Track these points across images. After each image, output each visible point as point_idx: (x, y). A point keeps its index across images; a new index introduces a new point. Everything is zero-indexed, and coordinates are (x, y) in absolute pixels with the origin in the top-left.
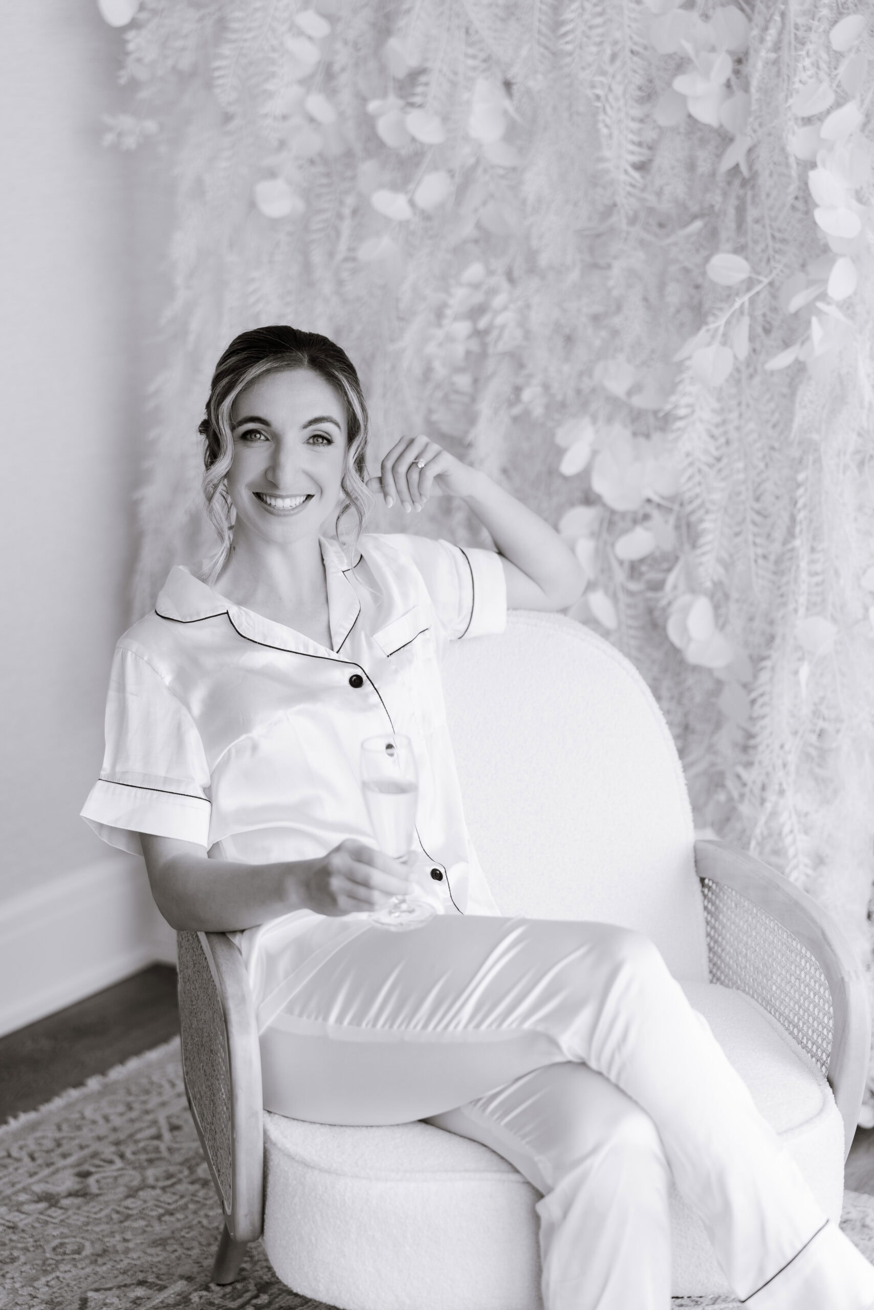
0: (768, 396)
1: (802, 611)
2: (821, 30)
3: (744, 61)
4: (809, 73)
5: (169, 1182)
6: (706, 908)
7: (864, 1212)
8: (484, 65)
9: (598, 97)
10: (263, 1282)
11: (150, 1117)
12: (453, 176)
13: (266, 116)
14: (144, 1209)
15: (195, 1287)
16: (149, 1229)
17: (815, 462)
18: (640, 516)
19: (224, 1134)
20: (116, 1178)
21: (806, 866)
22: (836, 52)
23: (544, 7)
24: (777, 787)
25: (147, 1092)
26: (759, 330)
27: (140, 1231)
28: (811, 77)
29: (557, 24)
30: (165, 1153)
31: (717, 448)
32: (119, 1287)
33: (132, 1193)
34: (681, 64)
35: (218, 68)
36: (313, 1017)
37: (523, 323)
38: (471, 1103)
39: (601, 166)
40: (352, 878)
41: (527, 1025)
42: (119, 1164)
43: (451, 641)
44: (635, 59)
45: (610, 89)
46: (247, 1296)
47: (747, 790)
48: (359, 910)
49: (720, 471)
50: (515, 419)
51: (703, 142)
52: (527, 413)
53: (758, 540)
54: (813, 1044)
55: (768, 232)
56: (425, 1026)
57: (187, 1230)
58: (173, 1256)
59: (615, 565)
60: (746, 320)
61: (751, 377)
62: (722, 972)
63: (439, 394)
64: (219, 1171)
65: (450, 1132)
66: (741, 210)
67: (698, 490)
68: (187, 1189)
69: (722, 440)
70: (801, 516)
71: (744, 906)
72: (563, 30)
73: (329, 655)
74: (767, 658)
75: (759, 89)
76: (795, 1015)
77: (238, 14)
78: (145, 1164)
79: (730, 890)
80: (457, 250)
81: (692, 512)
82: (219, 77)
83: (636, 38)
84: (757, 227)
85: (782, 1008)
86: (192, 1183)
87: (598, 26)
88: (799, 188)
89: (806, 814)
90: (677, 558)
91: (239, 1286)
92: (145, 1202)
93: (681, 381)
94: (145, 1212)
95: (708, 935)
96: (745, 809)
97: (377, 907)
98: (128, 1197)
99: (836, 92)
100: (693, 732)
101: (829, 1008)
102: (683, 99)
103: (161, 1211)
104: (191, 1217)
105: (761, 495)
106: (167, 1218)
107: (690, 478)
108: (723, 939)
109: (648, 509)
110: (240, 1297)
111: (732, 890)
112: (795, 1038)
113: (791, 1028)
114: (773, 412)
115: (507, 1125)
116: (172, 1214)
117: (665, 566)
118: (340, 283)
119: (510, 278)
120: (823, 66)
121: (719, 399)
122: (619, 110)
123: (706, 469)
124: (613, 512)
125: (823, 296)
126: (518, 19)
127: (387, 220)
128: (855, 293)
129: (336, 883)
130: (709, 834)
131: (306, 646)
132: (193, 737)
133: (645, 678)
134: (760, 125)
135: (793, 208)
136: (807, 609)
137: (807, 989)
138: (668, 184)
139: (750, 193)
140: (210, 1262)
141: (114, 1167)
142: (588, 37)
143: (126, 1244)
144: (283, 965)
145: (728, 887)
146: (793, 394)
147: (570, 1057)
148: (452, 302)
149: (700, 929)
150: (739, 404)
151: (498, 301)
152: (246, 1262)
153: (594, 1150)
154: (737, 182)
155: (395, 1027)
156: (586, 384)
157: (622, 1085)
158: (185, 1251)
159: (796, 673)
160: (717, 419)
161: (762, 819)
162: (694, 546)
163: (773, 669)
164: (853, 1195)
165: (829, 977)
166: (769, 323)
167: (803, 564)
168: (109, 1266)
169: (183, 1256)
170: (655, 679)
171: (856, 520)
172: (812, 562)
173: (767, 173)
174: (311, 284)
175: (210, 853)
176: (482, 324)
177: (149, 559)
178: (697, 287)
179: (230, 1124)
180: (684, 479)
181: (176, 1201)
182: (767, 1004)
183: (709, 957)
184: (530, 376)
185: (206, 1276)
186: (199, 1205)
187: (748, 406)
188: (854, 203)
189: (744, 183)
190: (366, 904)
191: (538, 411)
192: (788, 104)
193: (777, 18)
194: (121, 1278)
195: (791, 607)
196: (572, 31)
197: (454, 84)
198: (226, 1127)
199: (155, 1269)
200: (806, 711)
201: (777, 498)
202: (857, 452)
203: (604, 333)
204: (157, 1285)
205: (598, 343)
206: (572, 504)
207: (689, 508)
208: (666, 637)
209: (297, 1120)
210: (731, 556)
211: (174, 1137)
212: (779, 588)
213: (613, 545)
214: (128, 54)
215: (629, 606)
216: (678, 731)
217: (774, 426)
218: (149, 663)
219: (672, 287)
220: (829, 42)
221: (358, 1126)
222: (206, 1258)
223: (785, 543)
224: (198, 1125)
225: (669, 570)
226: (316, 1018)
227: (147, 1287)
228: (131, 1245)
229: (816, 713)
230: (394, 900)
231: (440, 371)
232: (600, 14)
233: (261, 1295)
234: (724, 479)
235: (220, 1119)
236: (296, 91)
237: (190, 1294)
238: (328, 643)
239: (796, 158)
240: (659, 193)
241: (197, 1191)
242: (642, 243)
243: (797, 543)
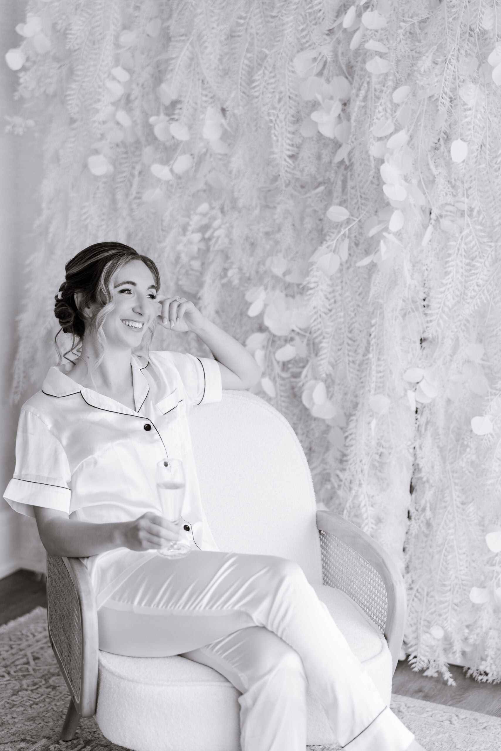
0: (356, 279)
1: (373, 391)
2: (388, 93)
3: (348, 105)
4: (381, 114)
5: (35, 687)
6: (321, 546)
7: (399, 704)
8: (211, 100)
9: (271, 121)
10: (87, 740)
11: (23, 653)
12: (193, 158)
13: (95, 122)
14: (22, 702)
15: (51, 742)
16: (25, 712)
17: (380, 314)
18: (289, 339)
19: (77, 662)
20: (6, 685)
21: (372, 523)
22: (395, 104)
23: (244, 72)
24: (358, 483)
25: (20, 639)
26: (353, 244)
27: (21, 713)
28: (382, 116)
29: (251, 81)
30: (32, 672)
31: (330, 305)
32: (11, 742)
33: (16, 693)
34: (315, 105)
35: (69, 95)
36: (126, 602)
37: (228, 235)
38: (205, 646)
39: (272, 156)
40: (150, 532)
41: (236, 608)
42: (7, 677)
43: (194, 406)
44: (291, 101)
45: (278, 116)
46: (79, 747)
47: (342, 483)
48: (153, 548)
49: (331, 316)
50: (223, 285)
51: (325, 145)
52: (230, 282)
53: (350, 353)
54: (377, 617)
55: (359, 194)
56: (184, 607)
57: (46, 713)
58: (39, 726)
59: (275, 363)
60: (347, 241)
61: (348, 268)
62: (329, 579)
63: (183, 271)
64: (72, 681)
65: (193, 661)
66: (344, 182)
67: (319, 326)
68: (45, 691)
69: (332, 300)
70: (373, 342)
71: (342, 545)
72: (254, 85)
73: (134, 414)
74: (354, 415)
75: (355, 121)
76: (367, 602)
77: (81, 67)
78: (21, 678)
79: (334, 537)
80: (195, 195)
81: (316, 337)
82: (70, 100)
83: (291, 90)
84: (353, 191)
85: (361, 598)
86: (47, 688)
87: (272, 84)
88: (375, 172)
89: (373, 496)
90: (307, 361)
91: (75, 742)
92: (22, 697)
93: (311, 270)
94: (22, 703)
95: (322, 560)
96: (340, 493)
97: (162, 547)
98: (13, 695)
99: (395, 124)
100: (314, 452)
101: (385, 599)
102: (316, 124)
103: (32, 702)
104: (47, 706)
105: (352, 330)
106: (34, 706)
107: (315, 320)
108: (330, 562)
109: (293, 335)
110: (76, 747)
111: (336, 537)
112: (368, 614)
113: (365, 608)
114: (359, 288)
115: (225, 658)
116: (37, 704)
117: (301, 365)
118: (132, 210)
119: (222, 210)
120: (389, 110)
121: (331, 279)
122: (282, 127)
123: (323, 315)
124: (274, 336)
125: (386, 229)
126: (230, 77)
127: (159, 180)
128: (403, 228)
129: (142, 534)
130: (322, 507)
131: (122, 409)
132: (63, 457)
133: (290, 424)
134: (355, 139)
135: (372, 182)
136: (375, 390)
137: (374, 589)
138: (306, 166)
139: (349, 174)
140: (59, 729)
141: (5, 679)
142: (267, 89)
143: (14, 720)
144: (110, 574)
145: (334, 535)
146: (370, 277)
147: (258, 624)
148: (191, 223)
149: (319, 557)
150: (342, 282)
151: (216, 223)
152: (78, 729)
153: (270, 671)
154: (343, 167)
155: (169, 607)
156: (262, 269)
157: (284, 638)
158: (45, 724)
159: (369, 423)
160: (330, 289)
161: (350, 499)
162: (317, 355)
163: (357, 421)
164: (395, 695)
165: (386, 583)
166: (358, 241)
167: (374, 367)
168: (5, 731)
169: (44, 726)
170: (294, 424)
171: (401, 344)
172: (378, 366)
173: (358, 164)
174: (115, 210)
175: (70, 516)
176: (207, 235)
177: (23, 352)
178: (321, 220)
179: (81, 656)
180: (312, 321)
181: (39, 697)
182: (352, 595)
183: (323, 571)
184: (232, 263)
185: (57, 736)
186: (51, 699)
187: (346, 283)
188: (403, 182)
189: (346, 168)
190: (157, 545)
191: (236, 282)
192: (370, 130)
193: (365, 85)
194: (12, 737)
195: (367, 389)
196: (258, 85)
197: (196, 110)
198: (78, 658)
199: (30, 733)
200: (374, 443)
201: (360, 331)
202: (402, 309)
203: (271, 242)
204: (31, 741)
205: (268, 247)
206: (253, 332)
207: (315, 335)
208: (301, 402)
209: (115, 654)
210: (336, 361)
211: (36, 663)
212: (361, 378)
213: (274, 353)
214: (19, 84)
215: (281, 385)
216: (307, 451)
217: (360, 294)
218: (40, 418)
219: (307, 220)
220: (392, 99)
221: (147, 658)
222: (57, 727)
223: (364, 355)
224: (58, 657)
225: (304, 367)
226: (127, 602)
227: (26, 742)
228: (16, 720)
229: (379, 444)
230: (172, 544)
231: (184, 259)
232: (274, 77)
233: (87, 746)
234: (333, 321)
235: (74, 654)
236: (111, 108)
237: (49, 746)
238: (133, 408)
239: (374, 157)
240: (302, 171)
241: (50, 692)
242: (292, 195)
243: (371, 356)
